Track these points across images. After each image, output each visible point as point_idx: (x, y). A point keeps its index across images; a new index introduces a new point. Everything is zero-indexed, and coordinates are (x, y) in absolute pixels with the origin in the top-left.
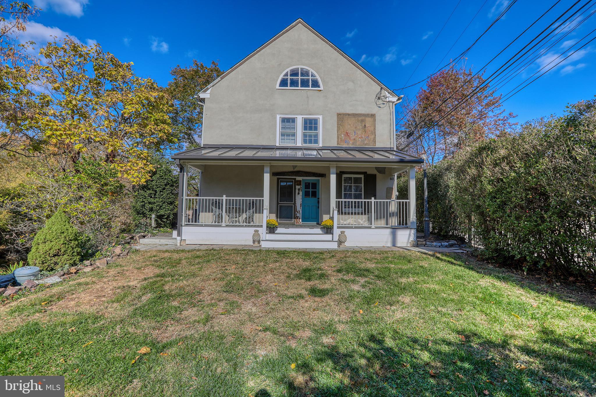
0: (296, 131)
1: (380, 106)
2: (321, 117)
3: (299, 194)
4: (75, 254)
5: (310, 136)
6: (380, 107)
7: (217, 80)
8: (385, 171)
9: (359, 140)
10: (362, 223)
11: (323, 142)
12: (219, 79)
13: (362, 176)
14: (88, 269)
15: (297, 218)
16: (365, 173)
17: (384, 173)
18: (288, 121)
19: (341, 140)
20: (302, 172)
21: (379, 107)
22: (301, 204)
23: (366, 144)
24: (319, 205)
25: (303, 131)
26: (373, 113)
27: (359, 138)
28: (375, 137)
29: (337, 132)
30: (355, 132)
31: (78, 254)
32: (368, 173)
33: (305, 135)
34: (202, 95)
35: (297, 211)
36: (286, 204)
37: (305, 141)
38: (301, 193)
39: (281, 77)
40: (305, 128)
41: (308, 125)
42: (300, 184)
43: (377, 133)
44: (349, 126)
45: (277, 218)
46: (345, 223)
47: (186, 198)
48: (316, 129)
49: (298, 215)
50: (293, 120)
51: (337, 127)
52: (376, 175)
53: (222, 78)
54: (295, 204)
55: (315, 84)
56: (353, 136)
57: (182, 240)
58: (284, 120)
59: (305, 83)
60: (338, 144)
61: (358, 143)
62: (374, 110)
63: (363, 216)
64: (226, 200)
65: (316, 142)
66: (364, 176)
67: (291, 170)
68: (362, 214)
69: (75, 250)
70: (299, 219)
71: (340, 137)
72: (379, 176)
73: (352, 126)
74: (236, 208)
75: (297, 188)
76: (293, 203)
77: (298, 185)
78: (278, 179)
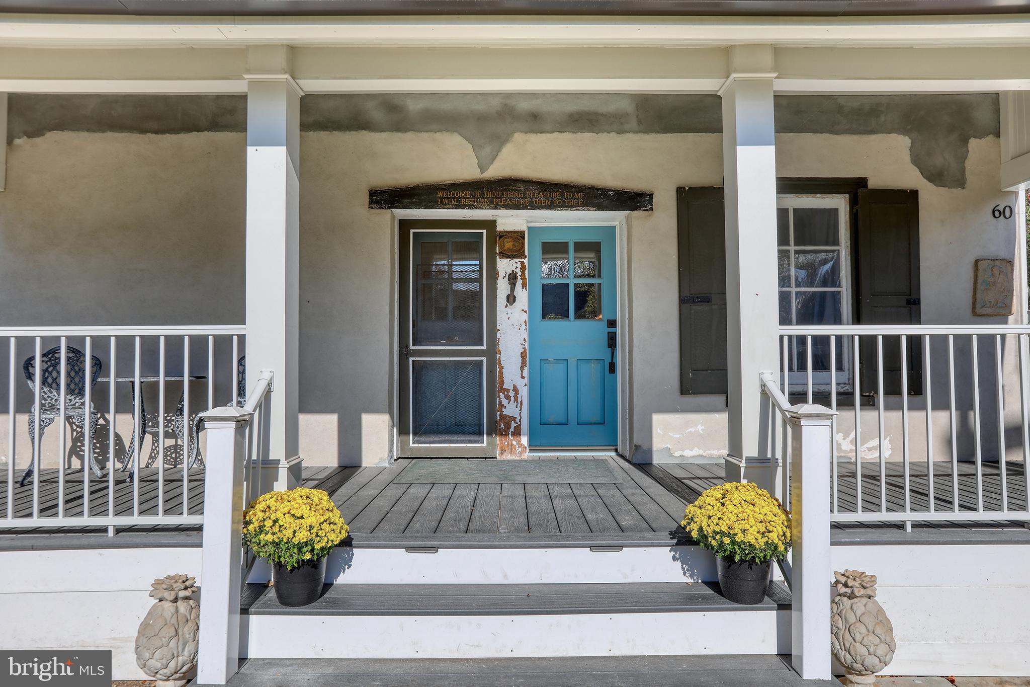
3: (511, 299)
8: (963, 171)
13: (840, 203)
15: (508, 430)
16: (853, 186)
17: (961, 184)
20: (528, 182)
22: (523, 355)
24: (613, 354)
32: (872, 184)
35: (503, 390)
36: (445, 353)
38: (522, 295)
42: (517, 253)
45: (403, 431)
49: (510, 409)
52: (914, 194)
54: (493, 352)
66: (853, 203)
68: (846, 400)
70: (518, 431)
72: (932, 196)
75: (502, 274)
76: (484, 347)
77: (507, 257)
78: (405, 225)
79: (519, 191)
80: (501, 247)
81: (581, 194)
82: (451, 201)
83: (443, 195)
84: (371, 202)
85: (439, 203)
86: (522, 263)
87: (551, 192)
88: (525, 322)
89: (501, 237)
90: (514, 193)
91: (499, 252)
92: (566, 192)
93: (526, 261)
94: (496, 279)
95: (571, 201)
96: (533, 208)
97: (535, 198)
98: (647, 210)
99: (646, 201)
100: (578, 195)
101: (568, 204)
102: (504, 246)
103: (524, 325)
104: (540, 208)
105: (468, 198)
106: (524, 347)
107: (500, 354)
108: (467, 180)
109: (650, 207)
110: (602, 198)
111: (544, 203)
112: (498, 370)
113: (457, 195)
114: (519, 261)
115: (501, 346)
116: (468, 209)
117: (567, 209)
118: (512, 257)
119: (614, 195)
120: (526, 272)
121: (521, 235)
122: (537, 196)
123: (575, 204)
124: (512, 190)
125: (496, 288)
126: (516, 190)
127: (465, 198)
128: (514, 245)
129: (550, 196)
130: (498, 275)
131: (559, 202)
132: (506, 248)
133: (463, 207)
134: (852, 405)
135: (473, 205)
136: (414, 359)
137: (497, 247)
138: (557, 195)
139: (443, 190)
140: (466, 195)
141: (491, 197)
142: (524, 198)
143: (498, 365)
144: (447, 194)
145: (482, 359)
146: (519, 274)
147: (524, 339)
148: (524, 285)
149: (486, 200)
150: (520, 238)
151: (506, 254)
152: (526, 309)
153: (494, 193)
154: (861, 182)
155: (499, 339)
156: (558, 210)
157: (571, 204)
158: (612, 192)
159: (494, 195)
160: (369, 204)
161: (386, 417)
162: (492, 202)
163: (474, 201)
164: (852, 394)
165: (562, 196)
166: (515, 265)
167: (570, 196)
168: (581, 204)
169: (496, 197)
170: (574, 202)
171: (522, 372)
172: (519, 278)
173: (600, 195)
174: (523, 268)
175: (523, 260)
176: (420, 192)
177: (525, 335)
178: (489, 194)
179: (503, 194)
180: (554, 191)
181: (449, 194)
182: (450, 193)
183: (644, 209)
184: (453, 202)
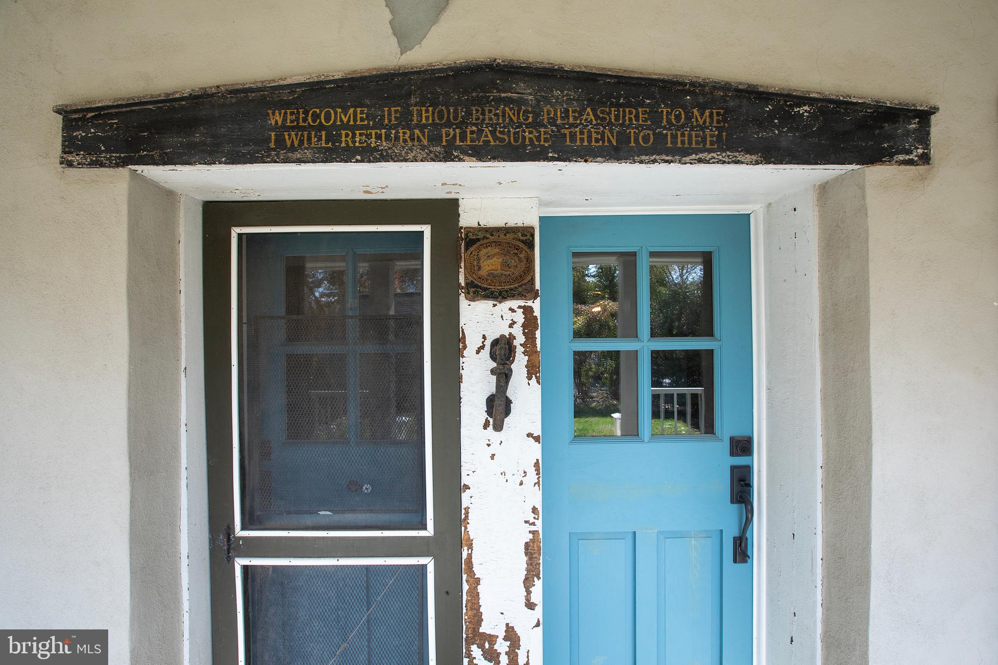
3: (499, 408)
22: (531, 550)
35: (478, 638)
38: (528, 395)
42: (513, 284)
54: (451, 543)
75: (473, 341)
76: (430, 531)
77: (486, 297)
79: (520, 102)
80: (469, 270)
81: (711, 114)
82: (309, 139)
83: (285, 120)
84: (70, 146)
85: (272, 145)
86: (528, 311)
87: (618, 106)
88: (537, 464)
89: (470, 243)
90: (504, 112)
91: (467, 284)
92: (666, 106)
93: (536, 305)
94: (459, 353)
95: (683, 135)
96: (565, 155)
97: (572, 126)
98: (910, 162)
99: (908, 133)
100: (702, 115)
101: (674, 142)
102: (479, 268)
103: (532, 472)
104: (586, 154)
105: (362, 127)
106: (533, 528)
107: (470, 547)
108: (354, 72)
109: (920, 151)
110: (775, 126)
111: (597, 141)
112: (466, 587)
113: (328, 117)
114: (520, 307)
115: (474, 528)
116: (362, 161)
117: (669, 158)
118: (500, 296)
119: (812, 116)
120: (538, 334)
121: (524, 238)
122: (575, 118)
123: (694, 146)
124: (499, 101)
125: (459, 379)
126: (509, 101)
127: (353, 128)
128: (505, 265)
129: (617, 117)
130: (464, 343)
131: (646, 139)
132: (483, 272)
133: (346, 155)
135: (375, 149)
136: (246, 562)
137: (462, 270)
138: (637, 117)
139: (284, 105)
140: (355, 120)
141: (434, 124)
142: (536, 125)
143: (465, 577)
144: (297, 119)
145: (422, 561)
146: (520, 339)
147: (534, 510)
148: (532, 370)
149: (417, 131)
150: (521, 245)
151: (485, 289)
152: (537, 432)
153: (441, 112)
155: (467, 509)
156: (641, 162)
157: (683, 142)
158: (806, 108)
159: (441, 117)
160: (64, 152)
162: (435, 139)
163: (379, 137)
165: (655, 117)
166: (509, 316)
167: (678, 117)
168: (712, 143)
169: (448, 124)
170: (690, 136)
171: (529, 592)
172: (520, 350)
173: (772, 115)
174: (530, 325)
175: (530, 303)
176: (216, 113)
177: (536, 498)
178: (427, 115)
179: (469, 113)
180: (628, 104)
181: (302, 116)
182: (306, 113)
183: (901, 157)
184: (314, 140)
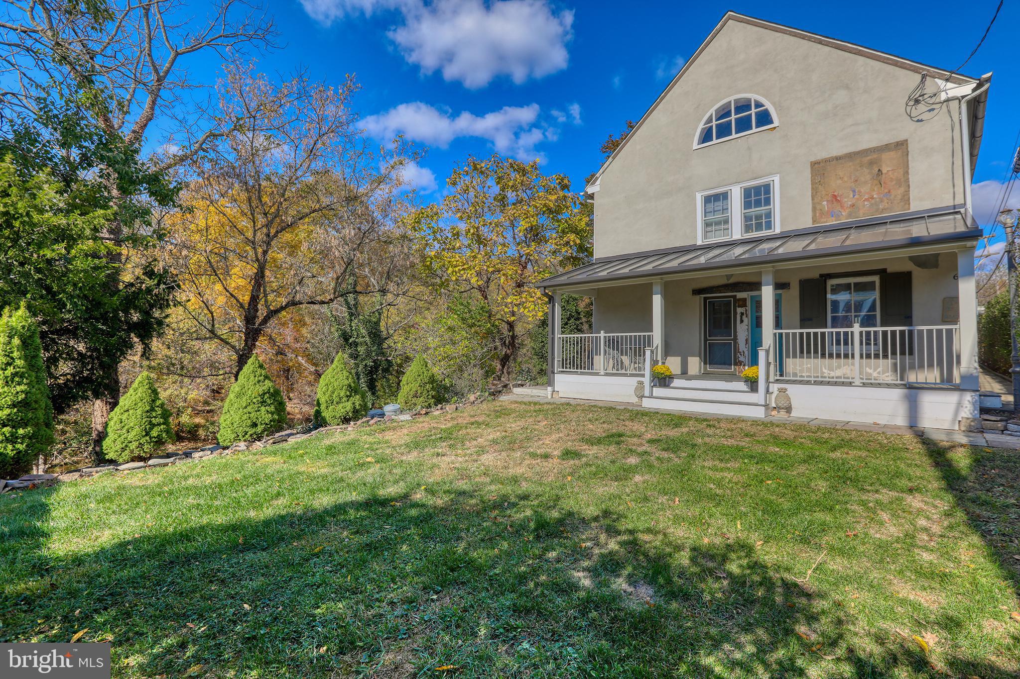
0: (729, 214)
1: (920, 118)
2: (777, 179)
3: (742, 321)
4: (430, 397)
5: (759, 217)
6: (922, 121)
7: (608, 163)
8: (937, 261)
9: (864, 206)
10: (875, 374)
11: (782, 225)
12: (610, 159)
13: (876, 279)
14: (437, 413)
15: (741, 365)
16: (882, 272)
17: (936, 266)
18: (715, 200)
19: (822, 214)
20: (743, 283)
21: (918, 121)
22: (746, 340)
23: (882, 211)
25: (743, 212)
26: (901, 138)
27: (866, 200)
28: (907, 191)
29: (813, 199)
30: (854, 191)
31: (433, 397)
32: (889, 271)
33: (747, 218)
34: (590, 190)
35: (739, 352)
36: (719, 339)
37: (748, 229)
38: (745, 320)
39: (701, 126)
40: (747, 205)
41: (753, 199)
42: (744, 305)
43: (913, 179)
44: (839, 182)
45: (705, 363)
46: (832, 374)
47: (559, 336)
48: (768, 201)
49: (742, 359)
50: (725, 196)
51: (813, 189)
52: (909, 272)
53: (614, 158)
54: (735, 339)
55: (764, 118)
56: (848, 201)
57: (554, 391)
58: (708, 200)
59: (744, 125)
60: (814, 221)
61: (861, 212)
62: (904, 130)
63: (881, 361)
64: (605, 337)
65: (769, 226)
66: (881, 279)
67: (724, 281)
68: (877, 356)
69: (430, 393)
70: (744, 365)
71: (818, 207)
72: (919, 275)
73: (846, 179)
74: (635, 348)
75: (738, 312)
76: (732, 338)
78: (705, 299)
84: (694, 293)
89: (737, 301)
91: (737, 306)
94: (736, 314)
102: (739, 303)
103: (746, 330)
105: (726, 289)
107: (738, 340)
115: (738, 337)
116: (726, 292)
118: (742, 307)
125: (736, 317)
133: (724, 292)
134: (879, 358)
136: (709, 341)
137: (737, 304)
143: (737, 344)
145: (731, 342)
149: (732, 289)
150: (742, 301)
154: (885, 270)
155: (737, 335)
159: (734, 288)
160: (692, 294)
161: (698, 358)
162: (734, 290)
163: (728, 290)
164: (879, 354)
166: (743, 310)
174: (746, 311)
176: (709, 289)
179: (737, 287)
